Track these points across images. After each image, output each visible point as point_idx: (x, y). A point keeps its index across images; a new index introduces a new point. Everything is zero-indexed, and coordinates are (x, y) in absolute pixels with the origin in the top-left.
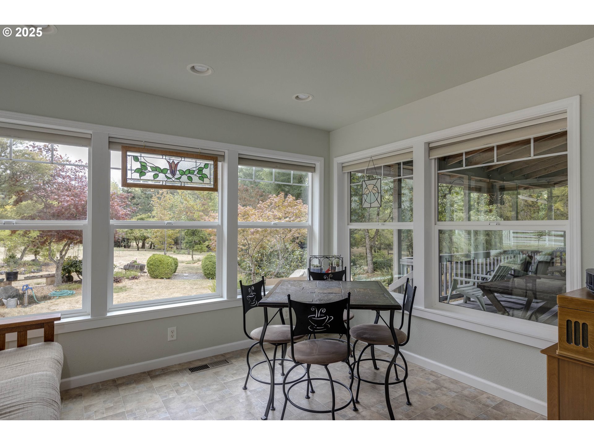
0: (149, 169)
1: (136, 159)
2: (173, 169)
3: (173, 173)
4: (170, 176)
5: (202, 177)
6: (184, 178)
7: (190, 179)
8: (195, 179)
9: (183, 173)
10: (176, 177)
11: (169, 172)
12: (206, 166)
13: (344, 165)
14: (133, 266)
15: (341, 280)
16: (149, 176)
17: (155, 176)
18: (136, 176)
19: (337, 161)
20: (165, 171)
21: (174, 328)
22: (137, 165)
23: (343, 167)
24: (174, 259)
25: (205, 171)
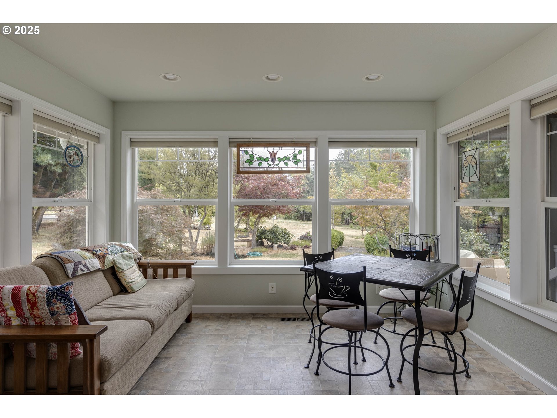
0: (256, 159)
1: (246, 152)
2: (273, 157)
3: (273, 161)
4: (271, 163)
5: (296, 161)
6: (282, 164)
7: (286, 164)
8: (291, 164)
9: (280, 160)
10: (276, 163)
11: (270, 159)
12: (300, 152)
13: (449, 136)
14: (307, 237)
15: (424, 260)
16: (256, 164)
17: (260, 164)
18: (247, 165)
19: (441, 131)
20: (267, 160)
21: (274, 284)
22: (247, 157)
23: (448, 138)
24: (340, 233)
25: (299, 157)
